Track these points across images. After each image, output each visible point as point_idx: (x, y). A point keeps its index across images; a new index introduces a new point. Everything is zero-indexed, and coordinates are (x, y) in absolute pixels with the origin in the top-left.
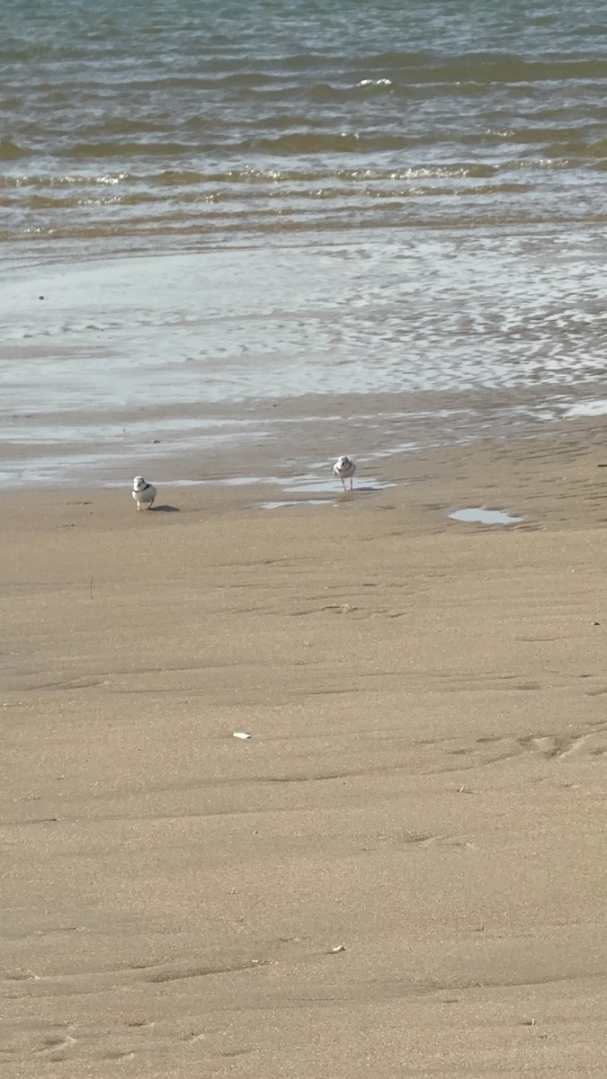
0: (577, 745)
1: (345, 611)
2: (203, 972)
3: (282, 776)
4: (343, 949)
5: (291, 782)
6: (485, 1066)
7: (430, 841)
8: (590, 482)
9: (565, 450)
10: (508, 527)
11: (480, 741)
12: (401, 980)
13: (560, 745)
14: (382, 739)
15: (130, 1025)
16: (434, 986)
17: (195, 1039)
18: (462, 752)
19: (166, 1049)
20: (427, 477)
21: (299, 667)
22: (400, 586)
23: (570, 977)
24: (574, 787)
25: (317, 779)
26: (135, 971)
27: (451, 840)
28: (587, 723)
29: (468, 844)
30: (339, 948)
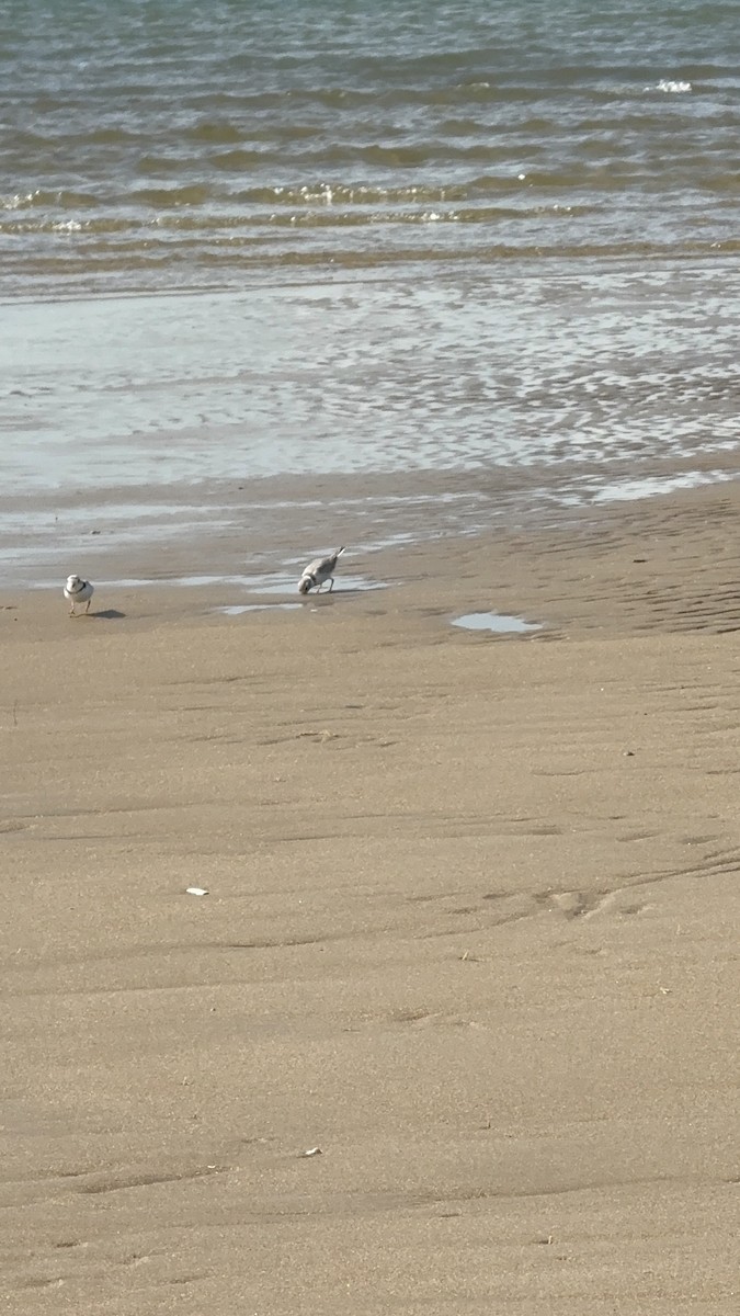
0: (606, 902)
1: (324, 739)
2: (148, 1181)
3: (246, 940)
4: (318, 1152)
5: (256, 949)
6: (491, 1293)
7: (426, 1020)
8: (623, 582)
9: (594, 541)
10: (523, 637)
11: (488, 897)
12: (389, 1190)
13: (584, 903)
14: (368, 895)
15: (58, 1246)
16: (429, 1197)
17: (138, 1263)
18: (466, 911)
19: (100, 1275)
20: (425, 575)
21: (267, 808)
22: (391, 708)
23: (595, 1185)
24: (602, 953)
25: (289, 944)
26: (65, 1179)
27: (449, 1019)
28: (618, 875)
29: (472, 1024)
30: (313, 1151)
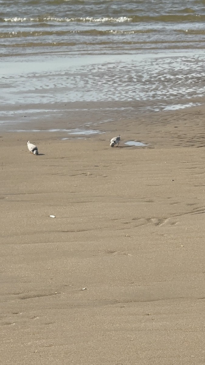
0: (166, 221)
1: (88, 175)
2: (38, 296)
3: (66, 230)
4: (86, 289)
5: (69, 232)
6: (134, 329)
7: (116, 253)
8: (171, 133)
9: (164, 121)
10: (144, 147)
11: (133, 219)
12: (105, 300)
13: (160, 221)
14: (100, 218)
15: (13, 314)
16: (116, 302)
17: (35, 319)
18: (127, 223)
19: (25, 322)
20: (116, 130)
21: (72, 194)
22: (107, 167)
23: (163, 299)
24: (165, 235)
25: (78, 231)
26: (15, 295)
27: (123, 253)
28: (169, 214)
29: (129, 254)
30: (84, 289)
